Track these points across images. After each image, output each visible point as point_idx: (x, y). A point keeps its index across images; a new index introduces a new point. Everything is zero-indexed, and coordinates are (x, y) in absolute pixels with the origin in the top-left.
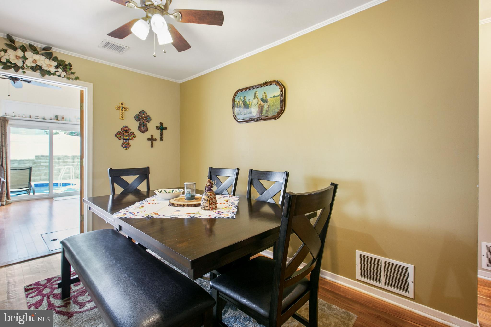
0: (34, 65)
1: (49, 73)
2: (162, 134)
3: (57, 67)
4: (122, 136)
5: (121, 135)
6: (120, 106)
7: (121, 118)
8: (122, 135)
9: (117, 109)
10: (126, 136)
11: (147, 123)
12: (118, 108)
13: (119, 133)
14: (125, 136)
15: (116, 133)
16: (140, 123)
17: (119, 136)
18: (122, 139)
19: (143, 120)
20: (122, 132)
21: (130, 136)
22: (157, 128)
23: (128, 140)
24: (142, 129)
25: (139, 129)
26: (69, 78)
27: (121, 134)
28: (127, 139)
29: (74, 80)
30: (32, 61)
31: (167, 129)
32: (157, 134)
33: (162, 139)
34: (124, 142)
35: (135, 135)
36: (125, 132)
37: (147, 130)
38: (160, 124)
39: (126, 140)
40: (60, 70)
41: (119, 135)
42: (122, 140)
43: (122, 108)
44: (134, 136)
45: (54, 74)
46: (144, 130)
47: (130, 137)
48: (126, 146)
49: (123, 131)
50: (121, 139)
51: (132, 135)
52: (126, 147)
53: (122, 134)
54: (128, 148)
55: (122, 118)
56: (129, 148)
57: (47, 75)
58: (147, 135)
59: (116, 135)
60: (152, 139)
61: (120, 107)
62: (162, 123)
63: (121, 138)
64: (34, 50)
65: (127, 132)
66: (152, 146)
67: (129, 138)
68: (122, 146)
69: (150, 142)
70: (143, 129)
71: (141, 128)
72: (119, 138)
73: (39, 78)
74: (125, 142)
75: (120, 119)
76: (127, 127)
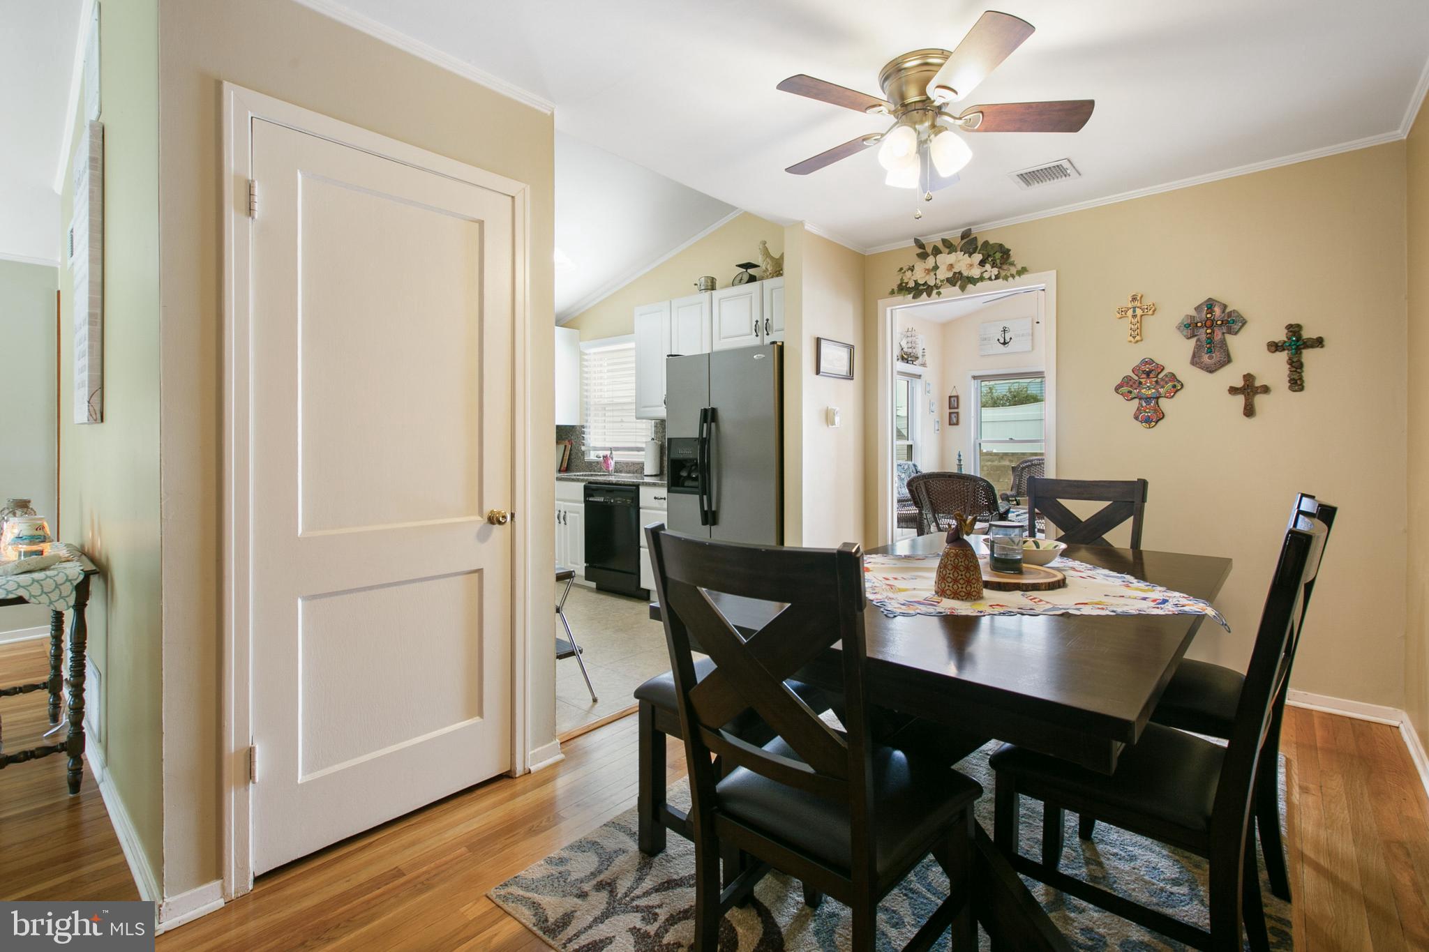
0: (950, 275)
1: (972, 281)
2: (1296, 366)
3: (982, 263)
4: (1136, 389)
5: (1131, 386)
6: (1130, 306)
7: (1132, 339)
8: (1135, 386)
9: (1119, 316)
10: (1149, 388)
11: (1229, 338)
12: (1122, 312)
13: (1127, 381)
14: (1143, 388)
15: (1119, 382)
16: (1198, 343)
17: (1125, 389)
18: (1135, 398)
19: (1209, 331)
20: (1136, 378)
21: (1163, 387)
22: (1273, 348)
23: (1154, 398)
24: (1205, 358)
25: (1195, 361)
26: (1006, 278)
27: (1131, 383)
28: (1150, 398)
29: (1017, 278)
30: (945, 269)
31: (1325, 343)
32: (1274, 369)
33: (1296, 383)
34: (1142, 407)
35: (1179, 381)
36: (1144, 376)
37: (1228, 360)
38: (1286, 331)
39: (1148, 399)
40: (988, 266)
41: (1127, 387)
42: (1137, 401)
43: (1134, 311)
44: (1174, 386)
45: (981, 279)
46: (1213, 361)
47: (1161, 390)
48: (1151, 416)
49: (1137, 375)
50: (1132, 399)
51: (1167, 383)
52: (1147, 421)
53: (1134, 383)
54: (1157, 422)
55: (1134, 337)
56: (1160, 422)
57: (970, 286)
58: (1232, 375)
59: (1117, 389)
60: (1249, 390)
61: (1129, 309)
62: (1299, 327)
63: (1133, 395)
64: (949, 246)
65: (1151, 375)
66: (1249, 411)
67: (1158, 392)
68: (1136, 418)
69: (1240, 400)
70: (1211, 358)
71: (1200, 357)
72: (1129, 397)
73: (960, 295)
74: (1144, 404)
75: (1131, 342)
76: (1151, 361)
